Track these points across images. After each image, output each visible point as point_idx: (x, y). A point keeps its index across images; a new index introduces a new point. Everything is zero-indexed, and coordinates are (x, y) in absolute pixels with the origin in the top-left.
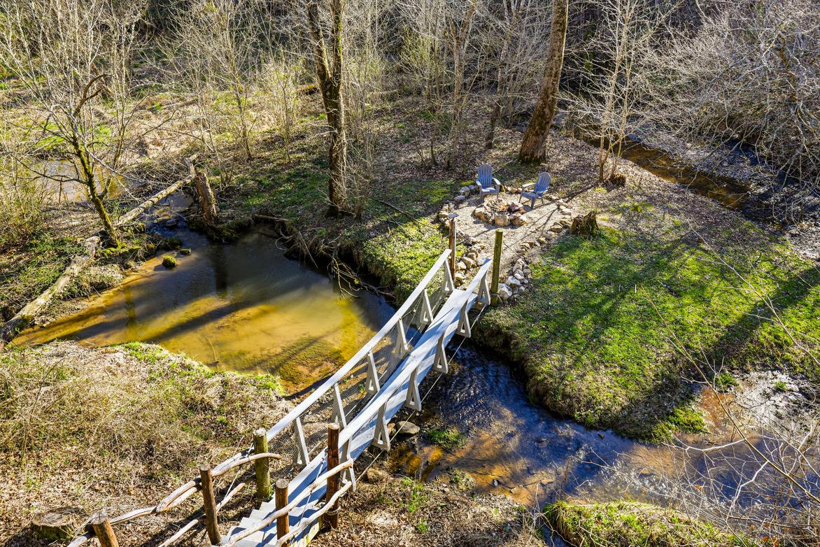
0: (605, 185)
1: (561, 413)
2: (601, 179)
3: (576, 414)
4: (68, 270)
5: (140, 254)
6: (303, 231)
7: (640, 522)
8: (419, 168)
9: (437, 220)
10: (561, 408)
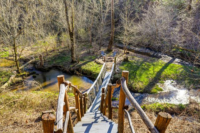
0: (126, 54)
1: (136, 91)
2: (125, 53)
3: (139, 91)
4: (10, 78)
5: (26, 75)
6: (66, 66)
7: (161, 105)
8: (87, 54)
9: (95, 62)
10: (136, 90)
